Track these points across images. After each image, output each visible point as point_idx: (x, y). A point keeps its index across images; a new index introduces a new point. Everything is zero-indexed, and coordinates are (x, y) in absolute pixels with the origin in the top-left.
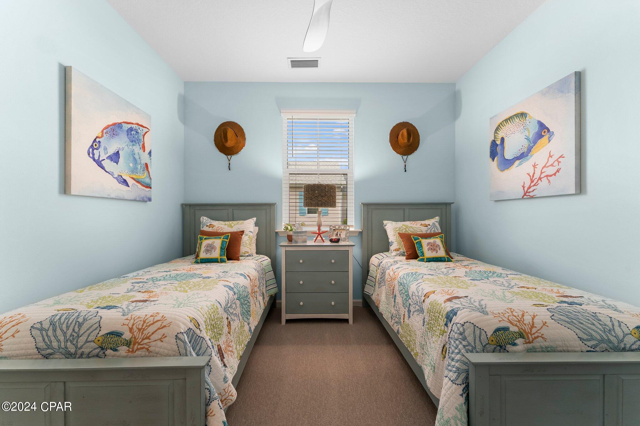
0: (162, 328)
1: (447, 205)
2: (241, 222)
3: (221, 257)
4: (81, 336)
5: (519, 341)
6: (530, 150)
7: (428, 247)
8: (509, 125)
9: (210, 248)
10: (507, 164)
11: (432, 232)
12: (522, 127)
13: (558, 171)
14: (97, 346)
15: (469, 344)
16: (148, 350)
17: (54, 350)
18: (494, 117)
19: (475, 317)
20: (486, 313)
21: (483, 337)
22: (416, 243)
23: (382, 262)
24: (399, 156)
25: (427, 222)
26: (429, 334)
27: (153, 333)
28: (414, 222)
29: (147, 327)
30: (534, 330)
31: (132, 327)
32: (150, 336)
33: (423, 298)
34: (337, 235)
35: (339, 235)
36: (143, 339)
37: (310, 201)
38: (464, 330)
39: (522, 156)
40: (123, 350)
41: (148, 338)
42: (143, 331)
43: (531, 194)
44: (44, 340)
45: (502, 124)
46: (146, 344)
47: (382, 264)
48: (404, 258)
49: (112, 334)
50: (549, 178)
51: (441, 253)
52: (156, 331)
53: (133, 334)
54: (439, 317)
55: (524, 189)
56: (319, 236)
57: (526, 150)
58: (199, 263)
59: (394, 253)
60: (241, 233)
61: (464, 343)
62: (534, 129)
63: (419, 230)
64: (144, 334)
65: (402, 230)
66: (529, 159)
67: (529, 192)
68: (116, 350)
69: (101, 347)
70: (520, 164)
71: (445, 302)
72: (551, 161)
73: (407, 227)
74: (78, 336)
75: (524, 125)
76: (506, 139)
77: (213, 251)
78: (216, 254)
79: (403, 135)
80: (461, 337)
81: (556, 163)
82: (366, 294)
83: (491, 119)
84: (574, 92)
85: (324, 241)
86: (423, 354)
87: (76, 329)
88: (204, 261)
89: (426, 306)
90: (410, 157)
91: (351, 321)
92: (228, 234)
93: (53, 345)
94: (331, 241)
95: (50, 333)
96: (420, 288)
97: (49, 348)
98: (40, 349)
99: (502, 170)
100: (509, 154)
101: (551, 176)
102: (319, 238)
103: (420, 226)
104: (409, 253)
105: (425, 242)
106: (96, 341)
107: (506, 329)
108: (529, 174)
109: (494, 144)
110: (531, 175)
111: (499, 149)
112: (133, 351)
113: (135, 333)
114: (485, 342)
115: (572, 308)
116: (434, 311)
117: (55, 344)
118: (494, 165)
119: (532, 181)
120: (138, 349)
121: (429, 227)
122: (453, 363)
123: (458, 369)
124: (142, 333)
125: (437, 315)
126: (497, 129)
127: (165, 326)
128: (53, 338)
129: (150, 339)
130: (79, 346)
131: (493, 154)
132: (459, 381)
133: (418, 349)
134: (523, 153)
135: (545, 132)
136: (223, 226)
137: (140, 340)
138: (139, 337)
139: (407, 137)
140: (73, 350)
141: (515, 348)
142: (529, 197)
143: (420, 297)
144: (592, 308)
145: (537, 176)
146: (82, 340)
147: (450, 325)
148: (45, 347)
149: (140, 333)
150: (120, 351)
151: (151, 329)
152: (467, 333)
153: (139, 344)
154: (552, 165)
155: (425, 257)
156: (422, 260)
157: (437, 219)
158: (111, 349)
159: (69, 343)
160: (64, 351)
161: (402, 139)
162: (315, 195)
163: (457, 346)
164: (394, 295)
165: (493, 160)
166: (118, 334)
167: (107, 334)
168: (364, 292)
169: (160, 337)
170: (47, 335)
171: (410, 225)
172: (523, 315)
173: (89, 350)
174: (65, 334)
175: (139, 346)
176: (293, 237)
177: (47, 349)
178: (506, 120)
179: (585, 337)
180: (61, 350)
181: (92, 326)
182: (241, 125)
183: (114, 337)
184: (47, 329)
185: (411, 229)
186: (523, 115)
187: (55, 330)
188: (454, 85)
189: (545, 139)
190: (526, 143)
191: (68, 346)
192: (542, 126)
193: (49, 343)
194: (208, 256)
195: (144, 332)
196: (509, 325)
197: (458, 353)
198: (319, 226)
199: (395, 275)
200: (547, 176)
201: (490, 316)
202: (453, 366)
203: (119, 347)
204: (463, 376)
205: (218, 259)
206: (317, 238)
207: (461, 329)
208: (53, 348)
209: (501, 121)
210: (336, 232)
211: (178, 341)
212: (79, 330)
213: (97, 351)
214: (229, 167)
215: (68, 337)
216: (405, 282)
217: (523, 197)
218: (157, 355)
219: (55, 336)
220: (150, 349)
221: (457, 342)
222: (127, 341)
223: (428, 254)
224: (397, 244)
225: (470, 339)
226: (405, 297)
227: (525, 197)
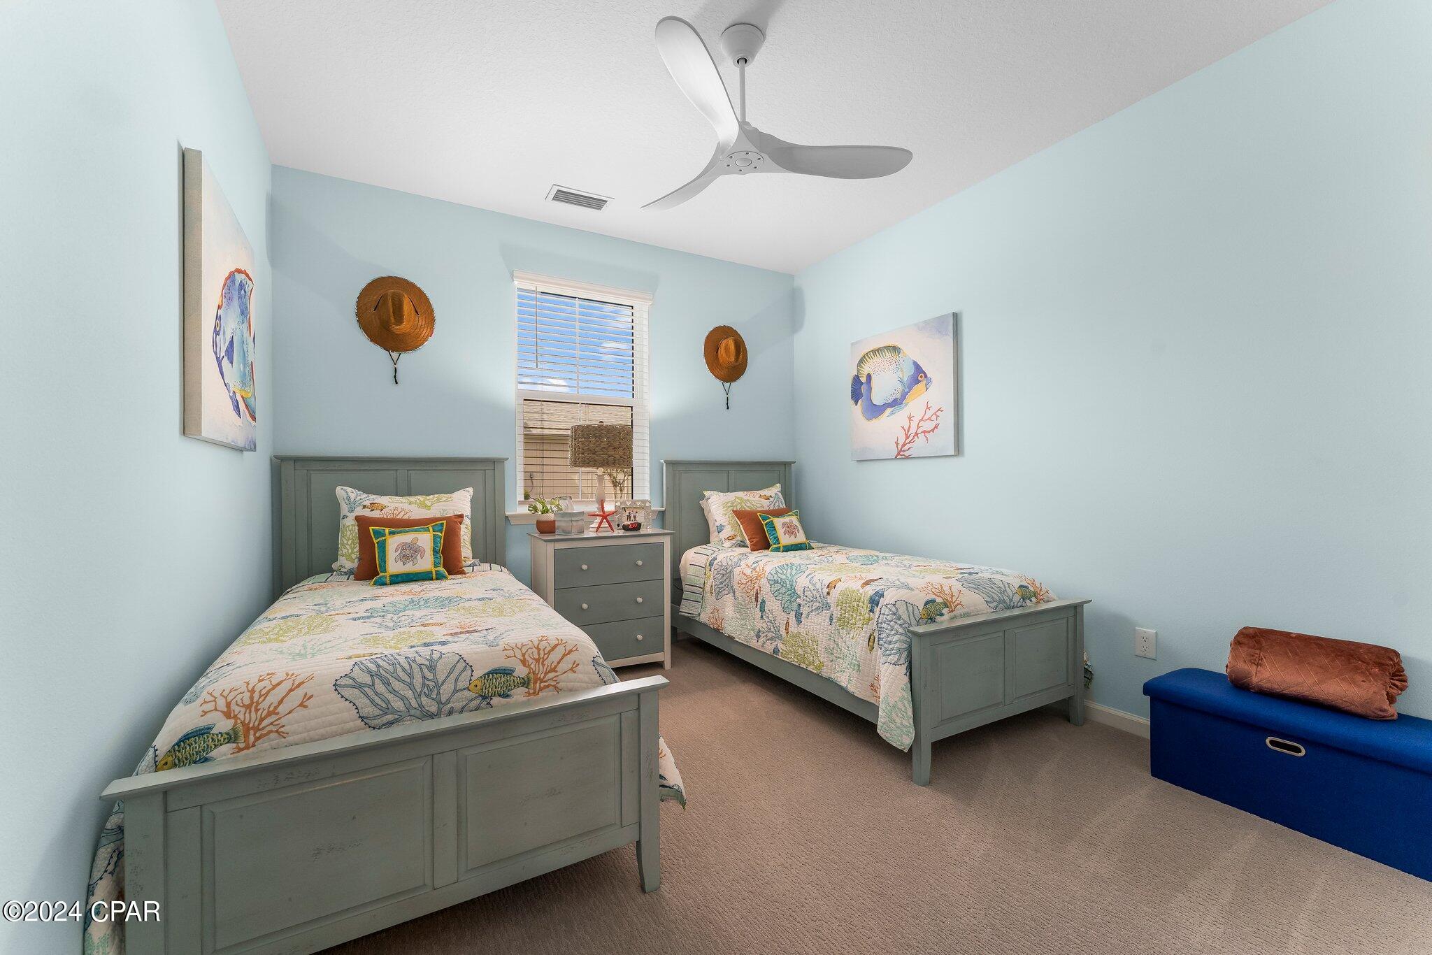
0: (569, 653)
1: (786, 465)
2: (444, 497)
3: (437, 569)
4: (442, 684)
5: (945, 611)
6: (904, 396)
7: (784, 529)
8: (877, 359)
9: (409, 553)
10: (875, 411)
11: (776, 508)
12: (895, 365)
13: (936, 427)
14: (474, 695)
15: (905, 622)
16: (555, 687)
17: (399, 713)
18: (856, 343)
19: (904, 595)
20: (912, 590)
21: (916, 612)
22: (766, 524)
23: (715, 559)
24: (718, 383)
25: (766, 492)
26: (843, 632)
27: (559, 663)
28: (749, 493)
29: (546, 656)
30: (954, 599)
31: (525, 659)
32: (556, 667)
33: (826, 590)
34: (629, 517)
35: (632, 518)
36: (546, 673)
37: (592, 456)
38: (897, 609)
39: (895, 403)
40: (519, 694)
41: (554, 670)
42: (543, 661)
43: (907, 453)
44: (372, 702)
45: (868, 356)
46: (552, 679)
47: (716, 562)
48: (748, 550)
49: (496, 674)
50: (927, 434)
51: (801, 538)
52: (562, 658)
53: (529, 667)
54: (858, 605)
55: (897, 447)
56: (605, 520)
57: (899, 396)
58: (386, 584)
59: (727, 544)
60: (459, 520)
61: (900, 622)
62: (909, 371)
63: (758, 505)
64: (546, 666)
65: (736, 506)
66: (903, 408)
67: (904, 451)
68: (507, 696)
69: (481, 696)
70: (892, 413)
71: (862, 587)
72: (929, 414)
73: (742, 499)
74: (438, 686)
75: (897, 363)
76: (873, 376)
77: (419, 557)
78: (426, 563)
79: (727, 349)
80: (895, 617)
81: (934, 418)
82: (684, 616)
83: (852, 344)
84: (952, 336)
85: (612, 530)
86: (831, 661)
87: (429, 675)
88: (400, 579)
89: (831, 600)
90: (733, 384)
91: (668, 665)
92: (440, 522)
93: (394, 706)
94: (626, 528)
95: (380, 688)
96: (816, 579)
97: (386, 714)
98: (367, 718)
99: (869, 419)
100: (878, 399)
101: (929, 432)
102: (605, 524)
103: (760, 499)
104: (755, 540)
105: (778, 522)
106: (472, 687)
107: (933, 601)
108: (903, 428)
109: (856, 380)
110: (906, 428)
111: (864, 388)
112: (534, 693)
113: (532, 666)
114: (918, 616)
115: (973, 577)
116: (848, 603)
117: (398, 704)
118: (857, 410)
119: (907, 437)
120: (541, 689)
121: (771, 499)
122: (891, 646)
123: (899, 649)
124: (543, 665)
125: (855, 604)
126: (861, 361)
127: (571, 651)
128: (390, 696)
129: (556, 672)
130: (444, 700)
131: (856, 395)
132: (902, 661)
133: (823, 657)
134: (896, 400)
135: (921, 377)
136: (406, 506)
137: (543, 675)
138: (541, 671)
139: (734, 353)
140: (434, 709)
141: (942, 618)
142: (903, 457)
143: (820, 590)
144: (987, 575)
145: (913, 431)
146: (447, 689)
147: (877, 610)
148: (378, 712)
149: (539, 664)
150: (515, 697)
151: (554, 657)
152: (900, 612)
153: (542, 681)
154: (930, 419)
155: (781, 545)
156: (777, 550)
157: (778, 487)
158: (500, 696)
159: (424, 700)
160: (418, 713)
161: (727, 355)
162: (602, 445)
163: (893, 627)
164: (760, 600)
165: (856, 405)
166: (507, 672)
167: (488, 674)
168: (680, 613)
169: (570, 666)
170: (377, 694)
171: (746, 498)
172: (942, 587)
173: (461, 703)
174: (411, 686)
175: (542, 685)
176: (557, 524)
177: (382, 716)
178: (874, 352)
179: (989, 600)
180: (412, 712)
181: (455, 666)
182: (423, 289)
183: (501, 678)
184: (371, 684)
185: (749, 505)
186: (895, 349)
187: (387, 683)
188: (792, 277)
189: (921, 386)
190: (899, 387)
191: (424, 703)
192: (918, 369)
193: (384, 705)
194: (409, 568)
195: (545, 662)
196: (933, 597)
197: (895, 634)
198: (602, 503)
199: (756, 572)
200: (924, 432)
201: (916, 592)
202: (892, 649)
203: (512, 690)
204: (905, 654)
205: (431, 573)
206: (600, 524)
207: (894, 609)
208: (395, 712)
209: (867, 351)
210: (627, 512)
211: (599, 668)
212: (435, 675)
213: (478, 701)
214: (395, 377)
215: (418, 690)
216: (784, 577)
217: (896, 457)
218: (572, 691)
219: (394, 692)
220: (557, 685)
221: (892, 624)
222: (523, 679)
223: (785, 540)
224: (730, 529)
225: (905, 617)
226: (787, 598)
227: (899, 457)
